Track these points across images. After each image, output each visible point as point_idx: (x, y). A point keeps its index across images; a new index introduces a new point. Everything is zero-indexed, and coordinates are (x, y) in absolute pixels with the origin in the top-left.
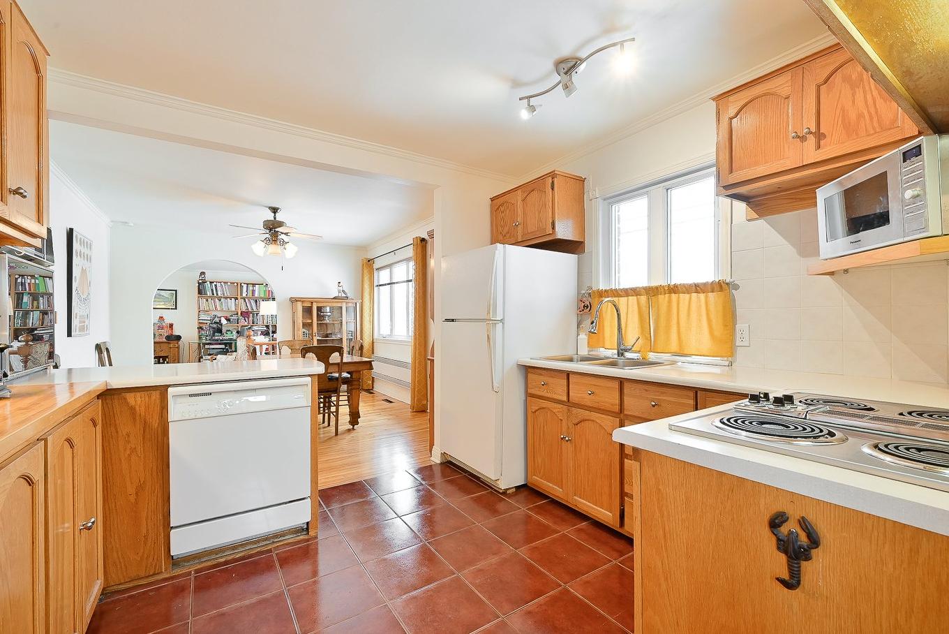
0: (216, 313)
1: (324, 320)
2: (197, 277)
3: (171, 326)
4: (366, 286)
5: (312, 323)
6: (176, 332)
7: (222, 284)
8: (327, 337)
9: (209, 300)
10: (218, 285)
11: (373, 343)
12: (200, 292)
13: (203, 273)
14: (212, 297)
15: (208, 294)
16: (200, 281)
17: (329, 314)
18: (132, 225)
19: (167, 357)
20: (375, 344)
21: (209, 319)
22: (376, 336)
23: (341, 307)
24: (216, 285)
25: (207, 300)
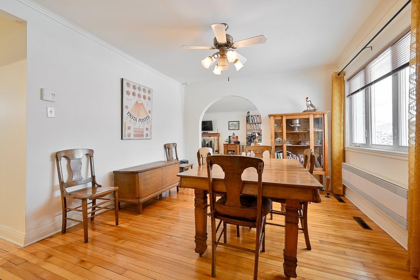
0: (254, 131)
1: (294, 130)
2: (246, 114)
3: (237, 137)
4: (336, 98)
5: (282, 132)
6: (239, 140)
7: (257, 116)
8: (299, 144)
9: (251, 125)
10: (255, 117)
11: (344, 151)
12: (247, 122)
13: (249, 112)
14: (252, 123)
15: (251, 122)
16: (247, 116)
17: (298, 125)
18: (189, 84)
19: (234, 151)
20: (347, 153)
21: (251, 134)
22: (347, 145)
23: (308, 119)
24: (254, 117)
25: (250, 125)
